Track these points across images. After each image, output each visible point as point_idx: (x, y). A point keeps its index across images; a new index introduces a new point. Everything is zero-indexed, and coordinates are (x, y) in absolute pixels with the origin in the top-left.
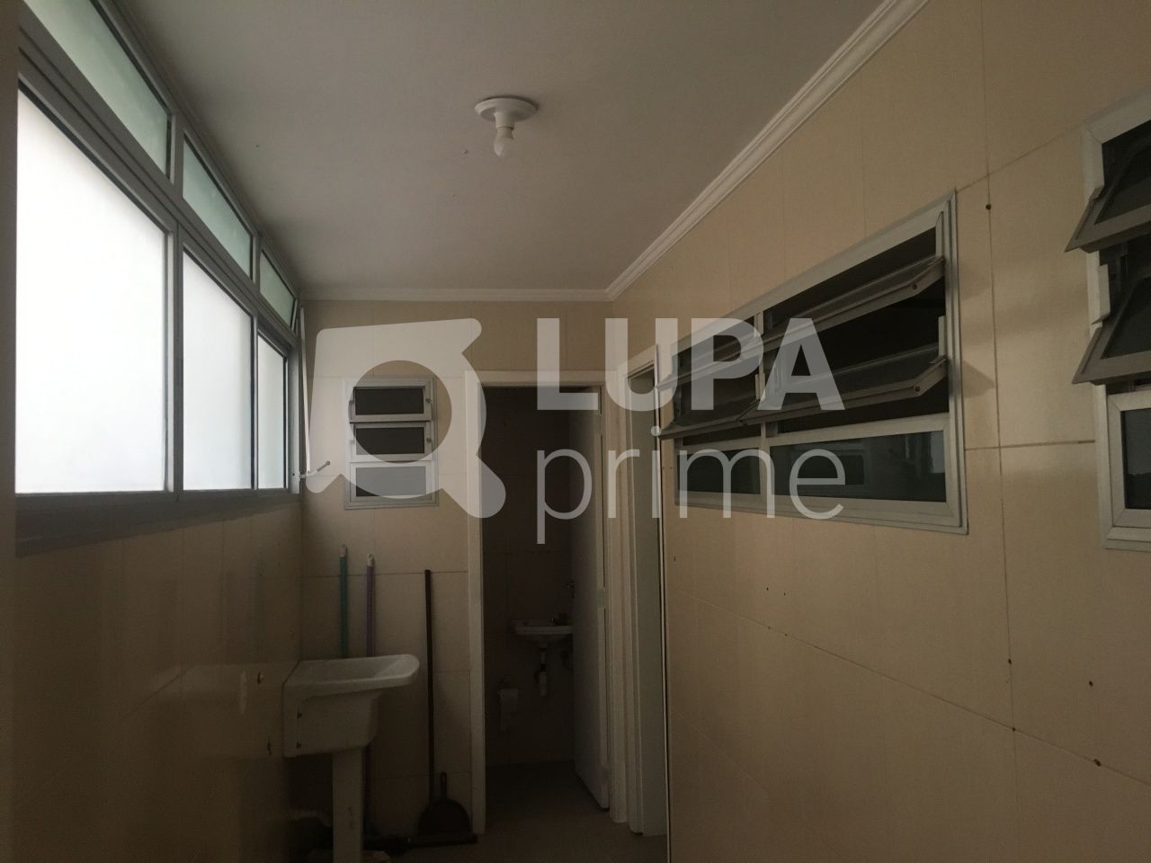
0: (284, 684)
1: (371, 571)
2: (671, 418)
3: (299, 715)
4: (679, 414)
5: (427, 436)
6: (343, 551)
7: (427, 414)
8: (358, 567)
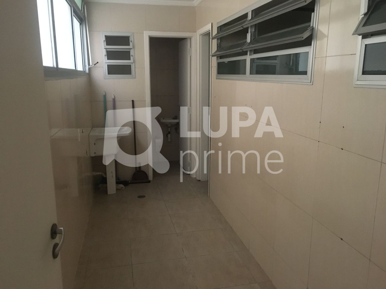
0: (89, 134)
1: (114, 100)
2: (216, 49)
3: (95, 144)
4: (219, 48)
5: (131, 54)
6: (104, 93)
7: (131, 46)
8: (110, 99)
